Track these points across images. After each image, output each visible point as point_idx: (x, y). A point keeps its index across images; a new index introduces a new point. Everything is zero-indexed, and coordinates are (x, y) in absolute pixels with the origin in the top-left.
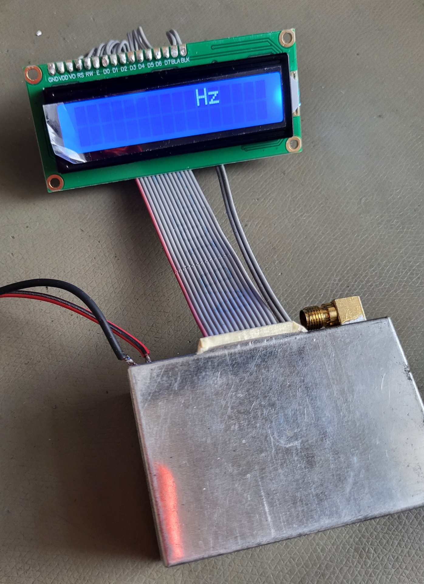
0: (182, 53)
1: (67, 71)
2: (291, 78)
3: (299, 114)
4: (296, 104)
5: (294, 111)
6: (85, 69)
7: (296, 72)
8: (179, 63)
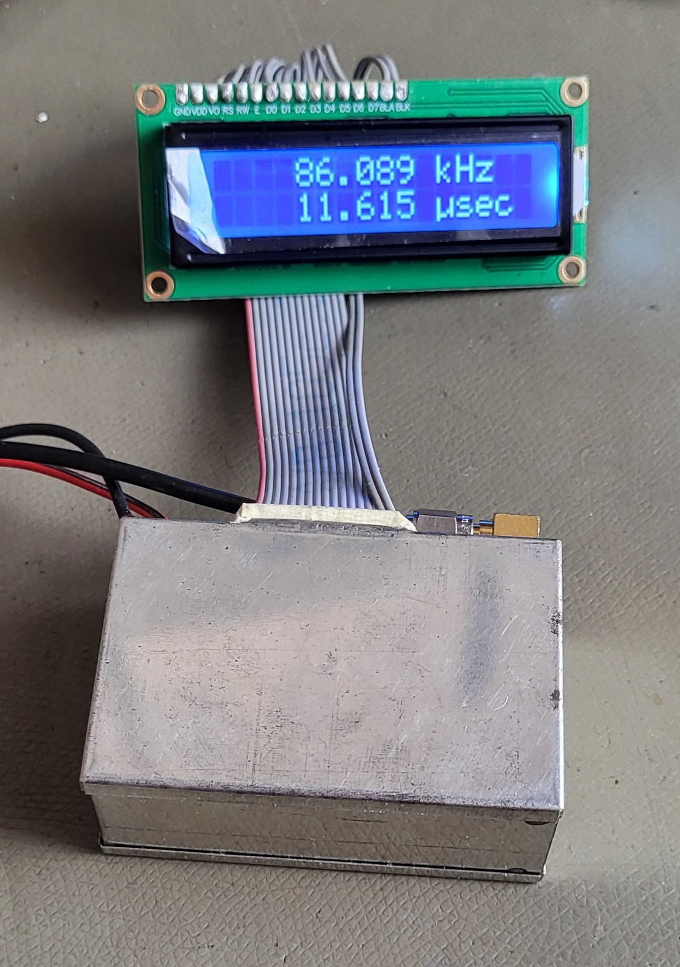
0: (399, 95)
1: (207, 100)
2: (576, 156)
3: (584, 220)
4: (580, 202)
5: (575, 212)
6: (237, 100)
7: (585, 149)
8: (392, 110)
